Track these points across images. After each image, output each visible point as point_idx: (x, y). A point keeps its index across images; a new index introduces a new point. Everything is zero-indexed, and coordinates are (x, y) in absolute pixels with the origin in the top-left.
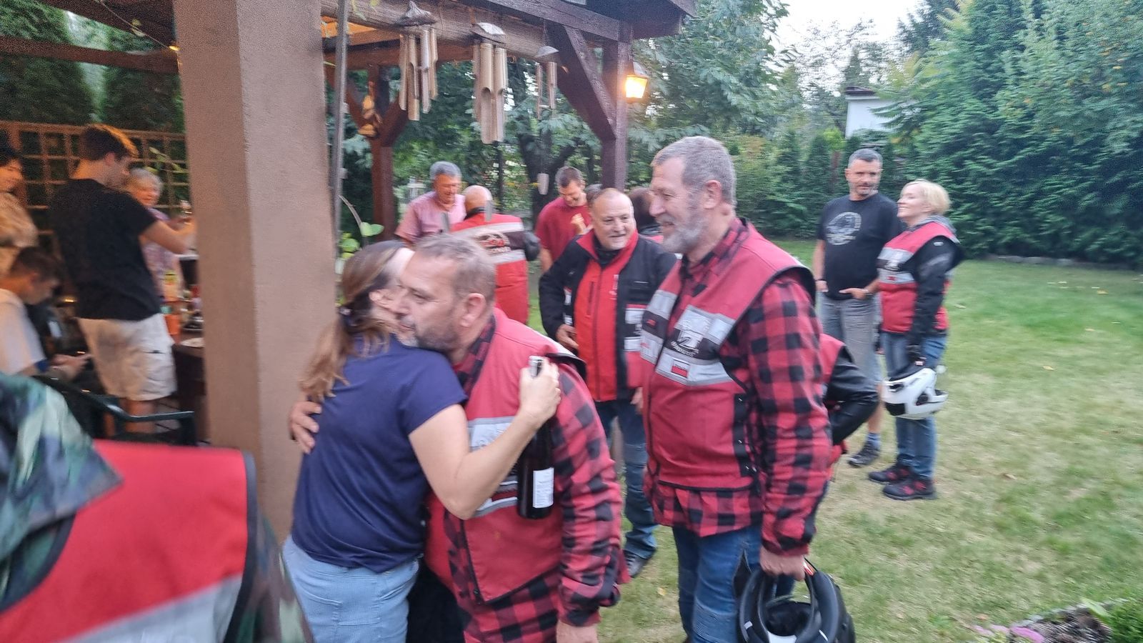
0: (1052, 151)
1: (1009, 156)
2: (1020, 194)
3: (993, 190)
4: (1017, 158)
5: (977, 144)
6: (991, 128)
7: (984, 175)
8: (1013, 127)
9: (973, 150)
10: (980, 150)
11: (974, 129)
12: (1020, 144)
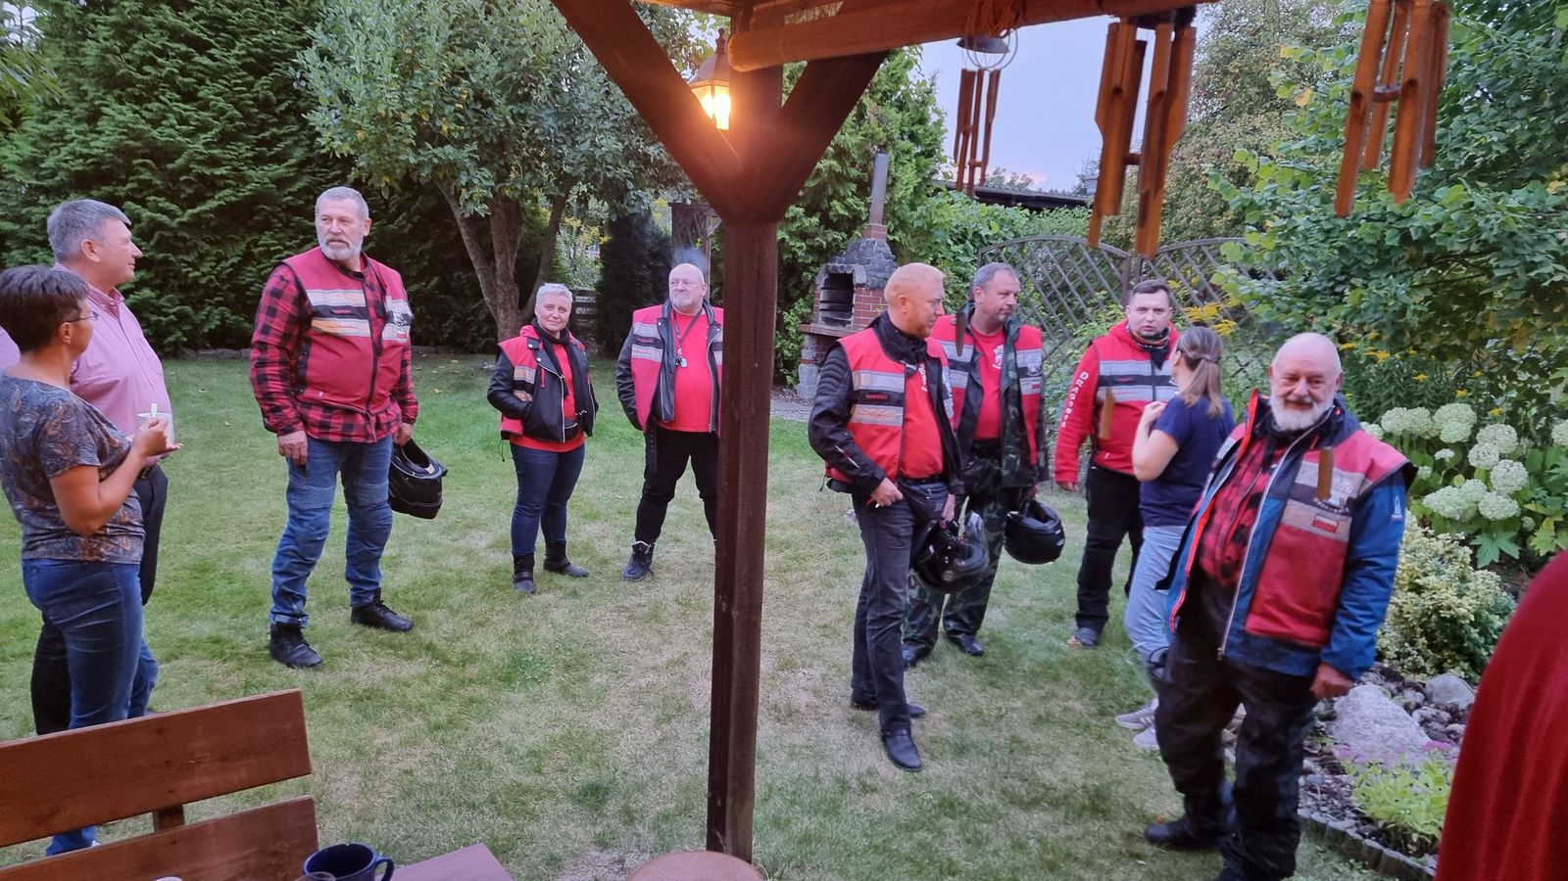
0: (259, 197)
1: (198, 199)
2: (220, 259)
3: (176, 251)
4: (211, 204)
5: (142, 177)
6: (161, 155)
7: (161, 226)
8: (201, 158)
9: (135, 185)
10: (146, 185)
11: (131, 153)
12: (211, 185)
